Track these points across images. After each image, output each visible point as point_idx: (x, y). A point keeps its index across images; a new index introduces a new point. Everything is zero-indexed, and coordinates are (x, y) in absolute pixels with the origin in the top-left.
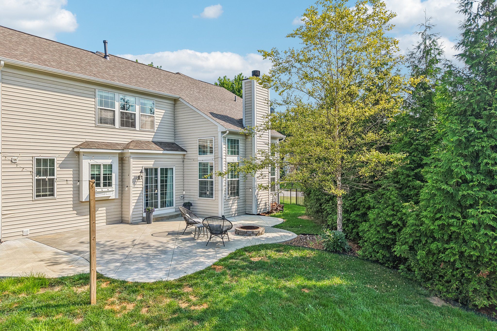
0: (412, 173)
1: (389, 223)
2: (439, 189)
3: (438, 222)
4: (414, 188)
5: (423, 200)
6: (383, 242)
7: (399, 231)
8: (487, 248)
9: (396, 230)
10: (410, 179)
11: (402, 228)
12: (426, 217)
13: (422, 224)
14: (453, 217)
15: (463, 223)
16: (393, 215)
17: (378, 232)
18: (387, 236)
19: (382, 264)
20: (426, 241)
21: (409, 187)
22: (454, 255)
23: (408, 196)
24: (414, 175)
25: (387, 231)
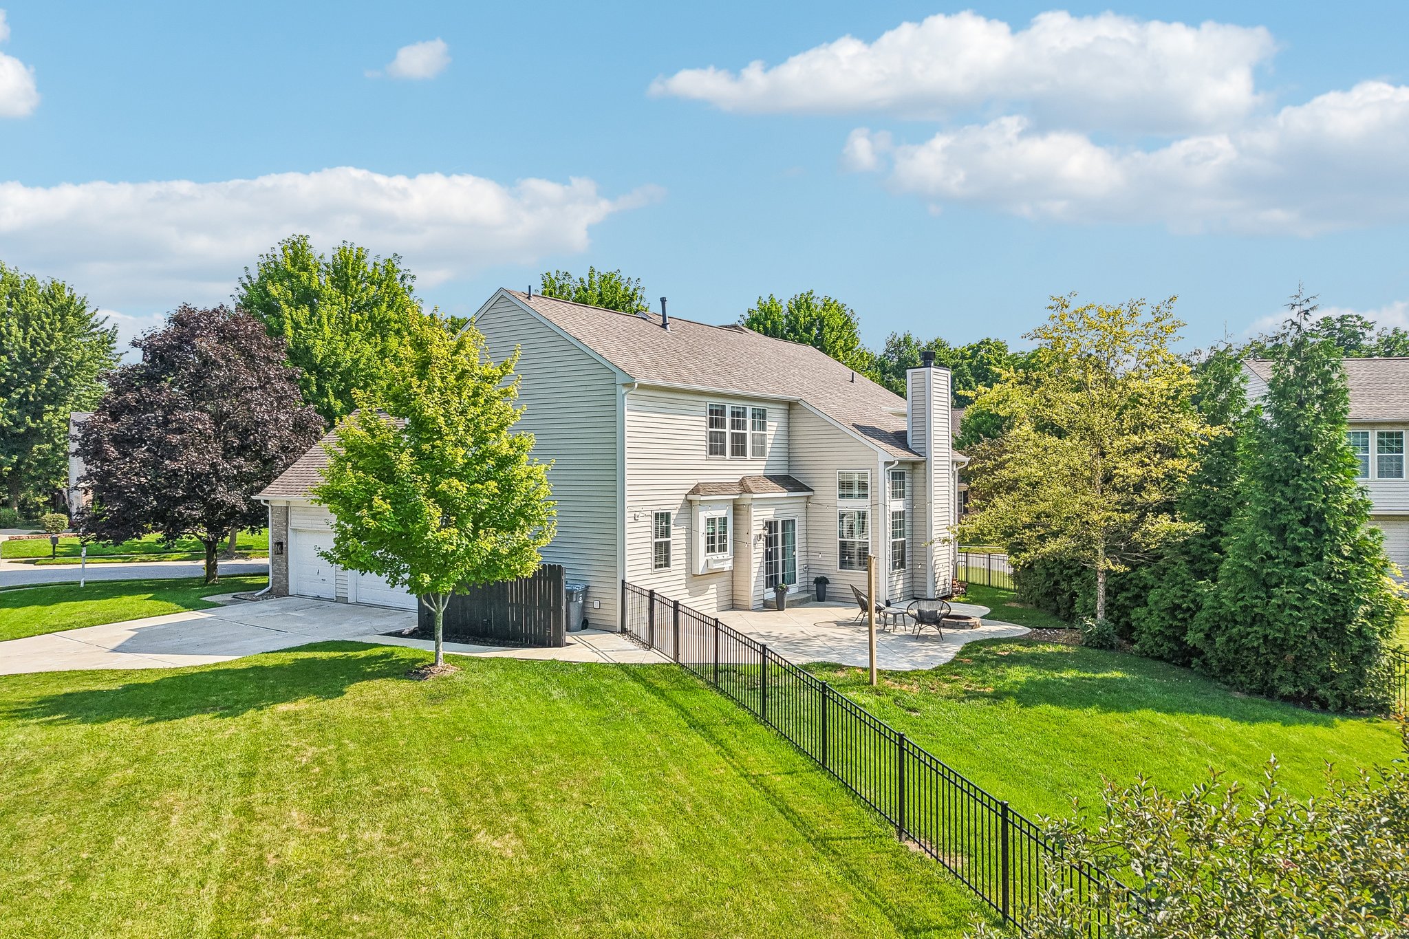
0: (1208, 543)
1: (1178, 607)
2: (1242, 566)
3: (1241, 603)
4: (1211, 561)
5: (1222, 577)
6: (1169, 633)
7: (1192, 616)
8: (1292, 629)
9: (1187, 615)
10: (1205, 550)
11: (1195, 613)
12: (1225, 597)
13: (1221, 605)
14: (1257, 597)
15: (1267, 604)
16: (1183, 597)
17: (1163, 618)
18: (1175, 623)
19: (1168, 661)
20: (1227, 626)
21: (1204, 560)
22: (1258, 639)
23: (1202, 571)
24: (1210, 545)
25: (1175, 618)
